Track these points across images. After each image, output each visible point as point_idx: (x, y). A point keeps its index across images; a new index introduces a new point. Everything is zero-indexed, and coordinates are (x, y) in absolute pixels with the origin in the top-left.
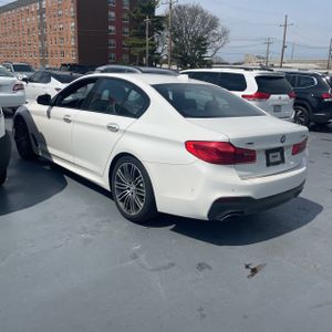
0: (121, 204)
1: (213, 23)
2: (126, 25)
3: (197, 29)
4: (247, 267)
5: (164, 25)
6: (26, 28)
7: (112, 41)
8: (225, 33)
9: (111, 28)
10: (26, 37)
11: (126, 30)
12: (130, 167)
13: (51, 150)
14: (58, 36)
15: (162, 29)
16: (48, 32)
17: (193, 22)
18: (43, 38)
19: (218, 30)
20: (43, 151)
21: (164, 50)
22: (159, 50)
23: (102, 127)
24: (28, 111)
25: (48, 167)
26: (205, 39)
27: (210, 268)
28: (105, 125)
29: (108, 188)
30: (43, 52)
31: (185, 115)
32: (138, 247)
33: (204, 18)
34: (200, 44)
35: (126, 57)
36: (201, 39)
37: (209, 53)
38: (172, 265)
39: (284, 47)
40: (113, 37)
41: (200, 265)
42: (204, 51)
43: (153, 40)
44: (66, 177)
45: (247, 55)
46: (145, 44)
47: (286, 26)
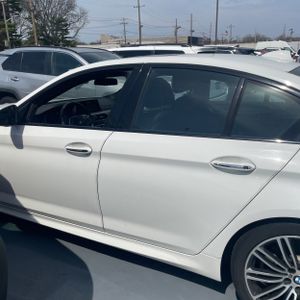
1: (71, 4)
3: (55, 9)
5: (20, 6)
8: (84, 13)
19: (77, 11)
21: (22, 31)
22: (18, 31)
26: (64, 21)
34: (61, 25)
39: (141, 27)
43: (10, 22)
45: (103, 35)
46: (4, 26)
47: (139, 7)
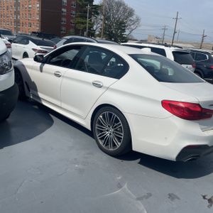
0: (100, 141)
1: (131, 13)
2: (73, 9)
3: (120, 15)
4: (204, 197)
5: (99, 11)
6: (5, 5)
7: (64, 19)
8: (138, 20)
9: (64, 10)
10: (5, 11)
11: (74, 12)
12: (110, 115)
13: (40, 95)
14: (27, 12)
15: (98, 14)
16: (20, 9)
17: (118, 11)
18: (17, 13)
19: (134, 18)
20: (34, 95)
21: (97, 27)
22: (95, 27)
23: (88, 83)
24: (23, 66)
25: (36, 107)
26: (124, 23)
27: (178, 199)
28: (91, 81)
29: (89, 128)
30: (17, 22)
31: (160, 80)
32: (120, 178)
33: (125, 9)
34: (121, 26)
35: (72, 30)
36: (122, 23)
37: (127, 32)
38: (150, 195)
39: (175, 32)
40: (64, 16)
41: (169, 195)
42: (124, 31)
43: (91, 20)
44: (52, 116)
45: (150, 36)
46: (86, 23)
47: (177, 19)
